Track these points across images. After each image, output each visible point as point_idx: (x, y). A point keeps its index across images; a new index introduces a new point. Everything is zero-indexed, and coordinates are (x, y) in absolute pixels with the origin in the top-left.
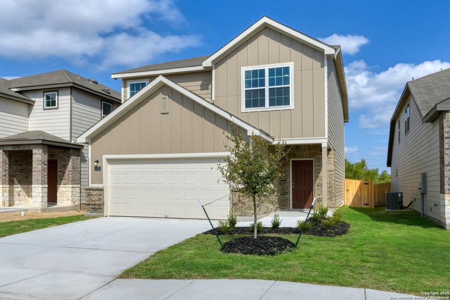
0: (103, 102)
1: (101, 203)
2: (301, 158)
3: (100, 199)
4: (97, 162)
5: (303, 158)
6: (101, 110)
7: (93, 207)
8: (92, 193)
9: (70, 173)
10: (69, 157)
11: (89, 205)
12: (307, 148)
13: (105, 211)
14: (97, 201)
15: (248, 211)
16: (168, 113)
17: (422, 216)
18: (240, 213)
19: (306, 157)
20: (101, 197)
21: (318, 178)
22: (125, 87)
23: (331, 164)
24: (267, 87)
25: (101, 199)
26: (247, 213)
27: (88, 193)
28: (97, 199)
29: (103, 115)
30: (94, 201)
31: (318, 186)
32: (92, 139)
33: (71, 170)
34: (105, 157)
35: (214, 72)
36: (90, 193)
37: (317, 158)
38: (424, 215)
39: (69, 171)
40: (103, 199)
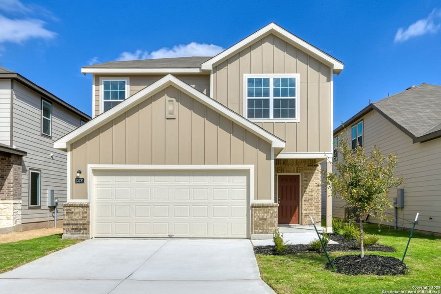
0: (43, 100)
1: (86, 222)
2: (288, 172)
3: (84, 218)
4: (80, 172)
5: (291, 172)
6: (41, 110)
7: (75, 227)
8: (73, 210)
9: (12, 185)
10: (10, 165)
11: (69, 224)
12: (295, 162)
13: (90, 232)
14: (80, 220)
15: (270, 228)
16: (175, 119)
17: (395, 229)
18: (260, 231)
19: (294, 172)
20: (85, 215)
21: (306, 193)
22: (97, 84)
23: (318, 179)
24: (271, 98)
25: (86, 217)
26: (269, 230)
27: (67, 210)
28: (80, 217)
29: (42, 116)
30: (76, 220)
31: (305, 201)
32: (72, 145)
33: (12, 181)
34: (90, 167)
35: (212, 76)
36: (70, 210)
37: (305, 173)
38: (397, 227)
39: (9, 183)
40: (89, 218)
